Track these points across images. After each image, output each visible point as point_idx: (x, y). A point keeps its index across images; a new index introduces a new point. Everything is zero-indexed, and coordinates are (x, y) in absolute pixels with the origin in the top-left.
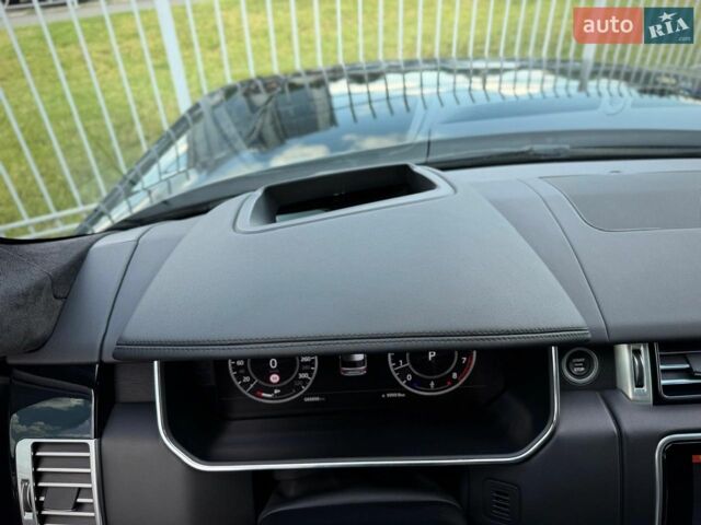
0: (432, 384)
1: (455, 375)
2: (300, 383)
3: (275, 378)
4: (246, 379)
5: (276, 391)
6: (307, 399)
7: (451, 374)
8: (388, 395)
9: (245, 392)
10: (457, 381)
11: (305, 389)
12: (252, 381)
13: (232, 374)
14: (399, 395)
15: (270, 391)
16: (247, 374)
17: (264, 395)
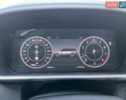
0: (95, 63)
1: (103, 60)
2: (46, 60)
3: (37, 58)
4: (26, 58)
5: (37, 64)
6: (48, 67)
7: (101, 59)
8: (79, 67)
9: (25, 63)
10: (103, 62)
11: (48, 63)
12: (28, 59)
13: (21, 55)
14: (83, 67)
15: (34, 63)
16: (27, 56)
17: (32, 65)
